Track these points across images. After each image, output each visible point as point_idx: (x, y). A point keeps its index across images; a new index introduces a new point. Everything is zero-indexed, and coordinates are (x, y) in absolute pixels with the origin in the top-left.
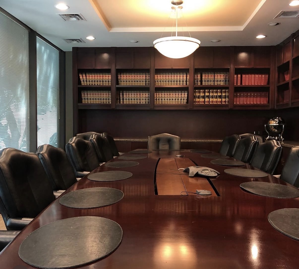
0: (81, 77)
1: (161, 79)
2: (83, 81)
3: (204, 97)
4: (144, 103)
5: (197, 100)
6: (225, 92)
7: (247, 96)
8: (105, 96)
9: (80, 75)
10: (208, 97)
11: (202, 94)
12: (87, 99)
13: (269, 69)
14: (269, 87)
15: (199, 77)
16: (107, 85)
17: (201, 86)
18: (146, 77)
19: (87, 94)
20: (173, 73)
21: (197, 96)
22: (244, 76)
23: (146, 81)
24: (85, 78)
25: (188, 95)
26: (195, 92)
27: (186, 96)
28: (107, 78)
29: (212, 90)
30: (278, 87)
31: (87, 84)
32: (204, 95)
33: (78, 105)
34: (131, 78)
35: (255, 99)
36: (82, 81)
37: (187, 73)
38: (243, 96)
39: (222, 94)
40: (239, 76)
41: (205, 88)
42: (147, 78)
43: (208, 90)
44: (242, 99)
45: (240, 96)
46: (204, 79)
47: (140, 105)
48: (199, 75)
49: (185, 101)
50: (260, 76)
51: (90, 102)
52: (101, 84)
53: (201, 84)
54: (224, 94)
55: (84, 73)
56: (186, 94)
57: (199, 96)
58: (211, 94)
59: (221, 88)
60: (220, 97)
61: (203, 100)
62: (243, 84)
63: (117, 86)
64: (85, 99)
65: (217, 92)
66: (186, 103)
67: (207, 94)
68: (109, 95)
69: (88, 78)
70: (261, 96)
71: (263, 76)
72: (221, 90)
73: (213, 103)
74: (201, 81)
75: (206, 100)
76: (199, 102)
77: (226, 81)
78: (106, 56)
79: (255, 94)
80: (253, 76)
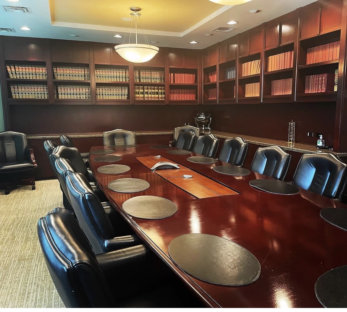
0: (9, 70)
1: (101, 75)
2: (12, 74)
3: (142, 93)
4: (84, 98)
5: (137, 96)
6: (161, 89)
7: (179, 93)
8: (39, 90)
9: (8, 67)
10: (147, 93)
11: (142, 91)
12: (18, 93)
13: (196, 70)
14: (197, 86)
15: (137, 75)
16: (41, 78)
17: (140, 83)
18: (84, 72)
19: (18, 88)
20: (113, 69)
21: (137, 92)
22: (176, 75)
23: (85, 76)
24: (14, 71)
25: (128, 90)
26: (135, 88)
27: (127, 91)
28: (41, 71)
29: (150, 87)
30: (205, 86)
31: (17, 77)
32: (143, 91)
33: (9, 101)
34: (68, 72)
35: (185, 95)
36: (10, 73)
37: (126, 70)
38: (176, 93)
39: (159, 91)
40: (172, 74)
41: (144, 85)
42: (86, 73)
43: (147, 87)
44: (175, 95)
45: (174, 93)
46: (142, 76)
47: (80, 100)
48: (137, 72)
49: (126, 97)
50: (189, 75)
51: (22, 97)
52: (34, 78)
53: (140, 81)
54: (160, 91)
55: (13, 65)
56: (127, 90)
57: (139, 92)
58: (150, 91)
59: (158, 85)
60: (157, 93)
61: (143, 96)
62: (176, 83)
63: (54, 80)
64: (15, 93)
65: (154, 89)
66: (127, 98)
67: (146, 91)
68: (44, 89)
69: (17, 70)
70: (190, 93)
71: (192, 75)
72: (157, 87)
73: (151, 99)
74: (139, 78)
75: (145, 96)
76: (139, 97)
77: (161, 79)
78: (33, 46)
79: (186, 91)
80: (183, 75)
